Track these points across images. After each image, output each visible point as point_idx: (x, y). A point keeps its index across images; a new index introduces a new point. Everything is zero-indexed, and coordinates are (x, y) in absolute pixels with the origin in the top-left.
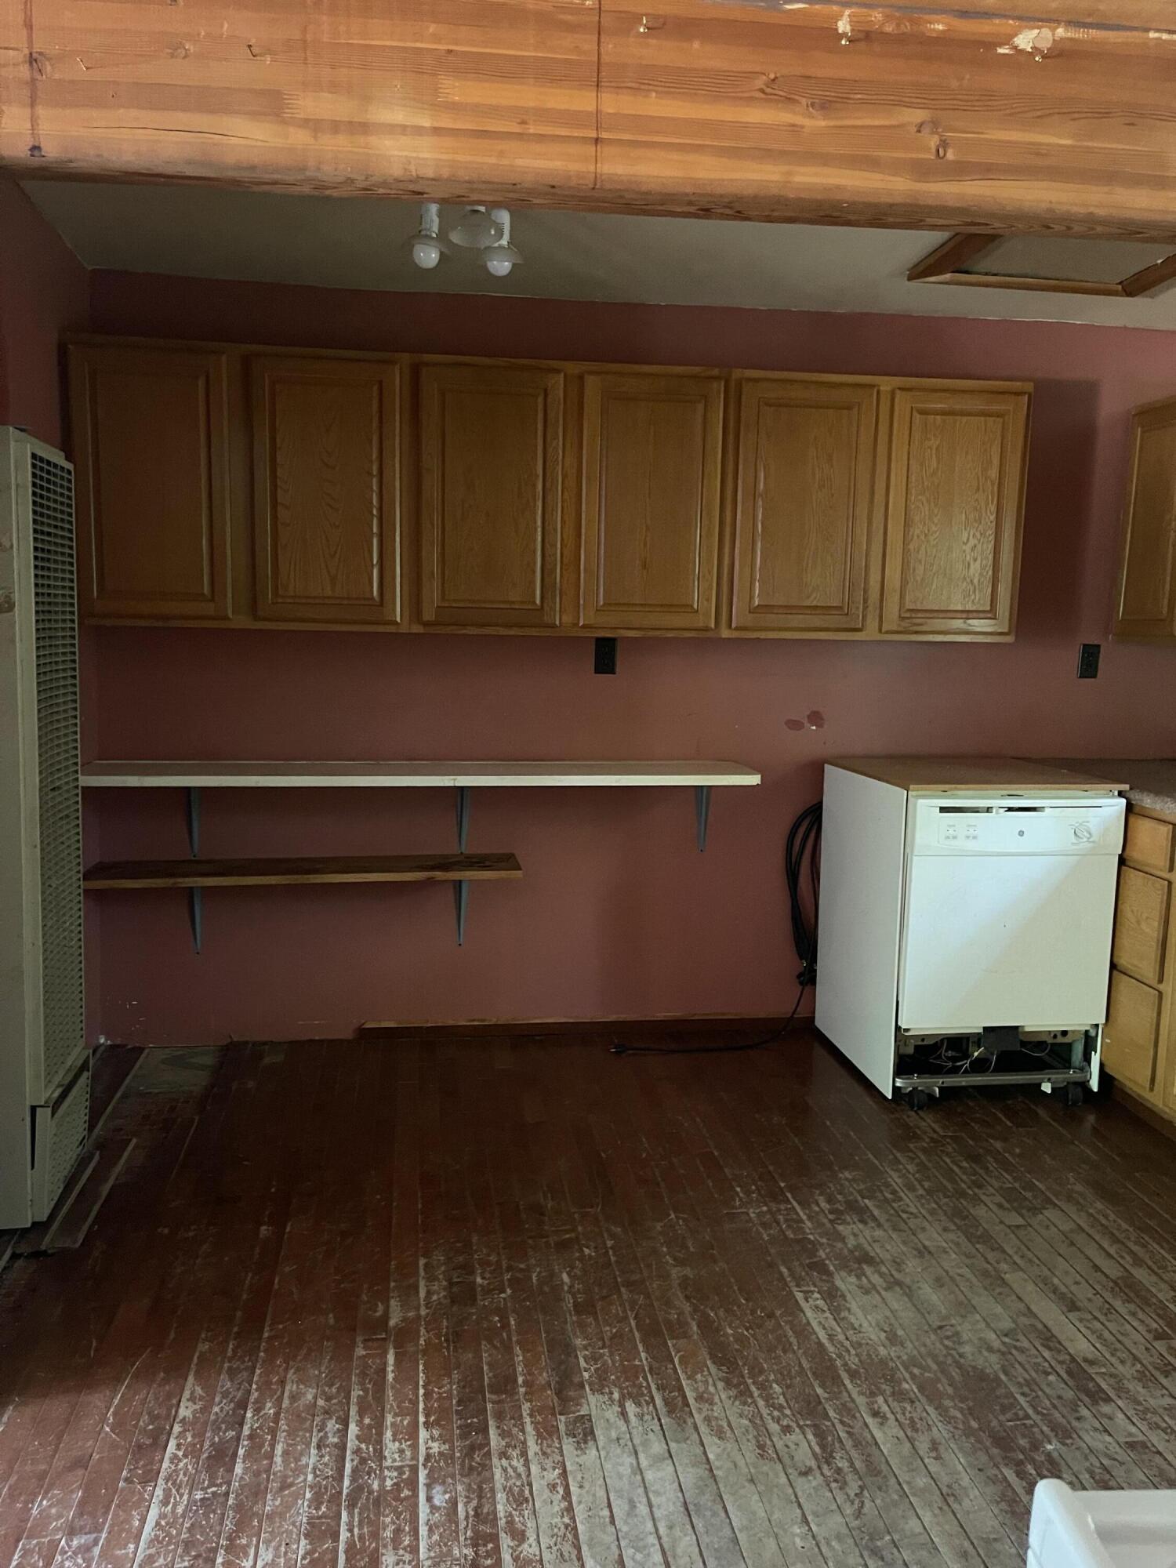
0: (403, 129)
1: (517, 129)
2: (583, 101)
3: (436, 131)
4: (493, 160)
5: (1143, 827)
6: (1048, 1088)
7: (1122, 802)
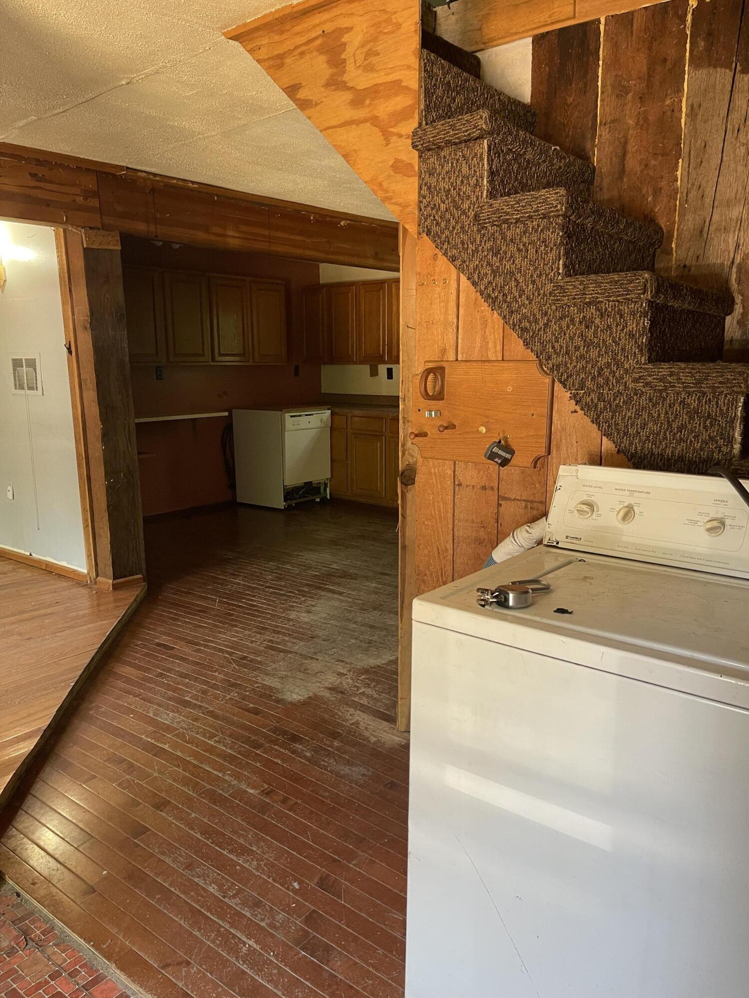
0: (233, 237)
2: (266, 232)
3: (240, 238)
5: (336, 417)
6: (318, 500)
7: (330, 411)
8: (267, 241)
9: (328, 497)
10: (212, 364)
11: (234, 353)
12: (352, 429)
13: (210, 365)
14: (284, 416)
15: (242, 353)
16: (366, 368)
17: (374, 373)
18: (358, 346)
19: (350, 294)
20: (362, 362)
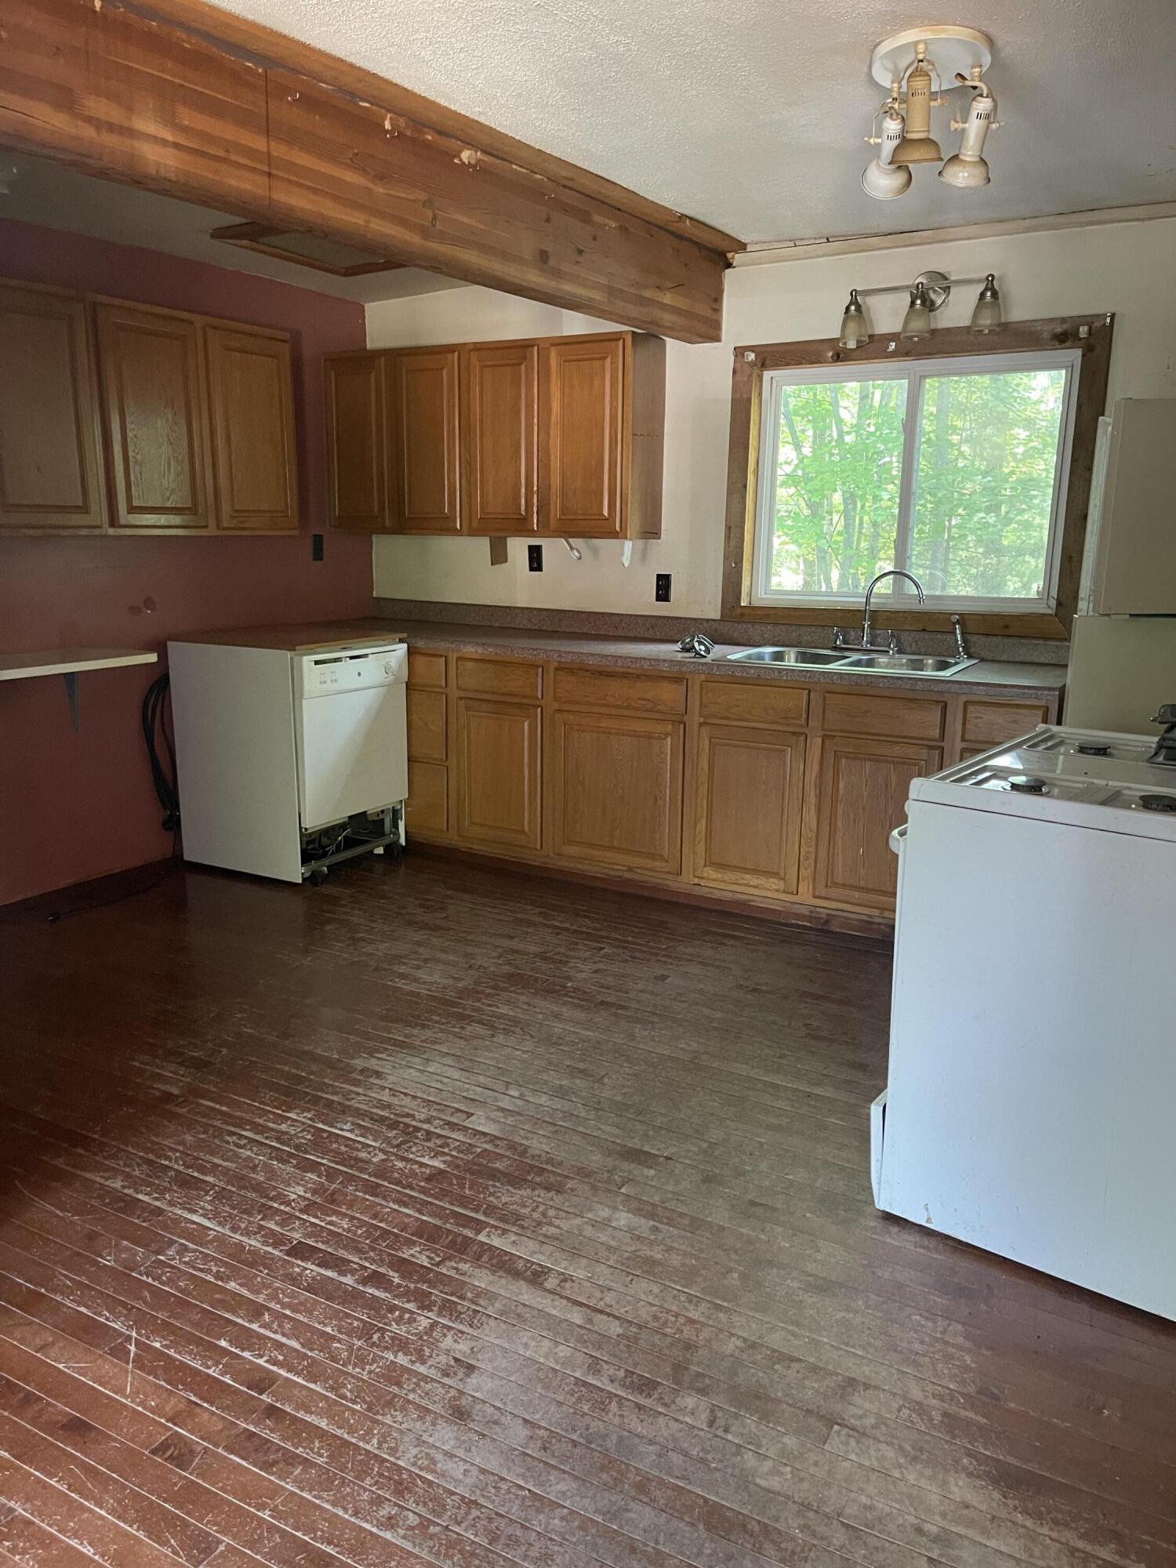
0: (156, 140)
1: (222, 154)
2: (259, 143)
3: (176, 145)
4: (210, 176)
5: (420, 660)
6: (380, 851)
7: (405, 646)
8: (262, 172)
9: (403, 841)
10: (111, 531)
11: (168, 505)
12: (459, 688)
13: (105, 536)
14: (301, 662)
15: (189, 505)
16: (483, 545)
17: (499, 555)
18: (465, 497)
19: (445, 372)
20: (474, 532)
